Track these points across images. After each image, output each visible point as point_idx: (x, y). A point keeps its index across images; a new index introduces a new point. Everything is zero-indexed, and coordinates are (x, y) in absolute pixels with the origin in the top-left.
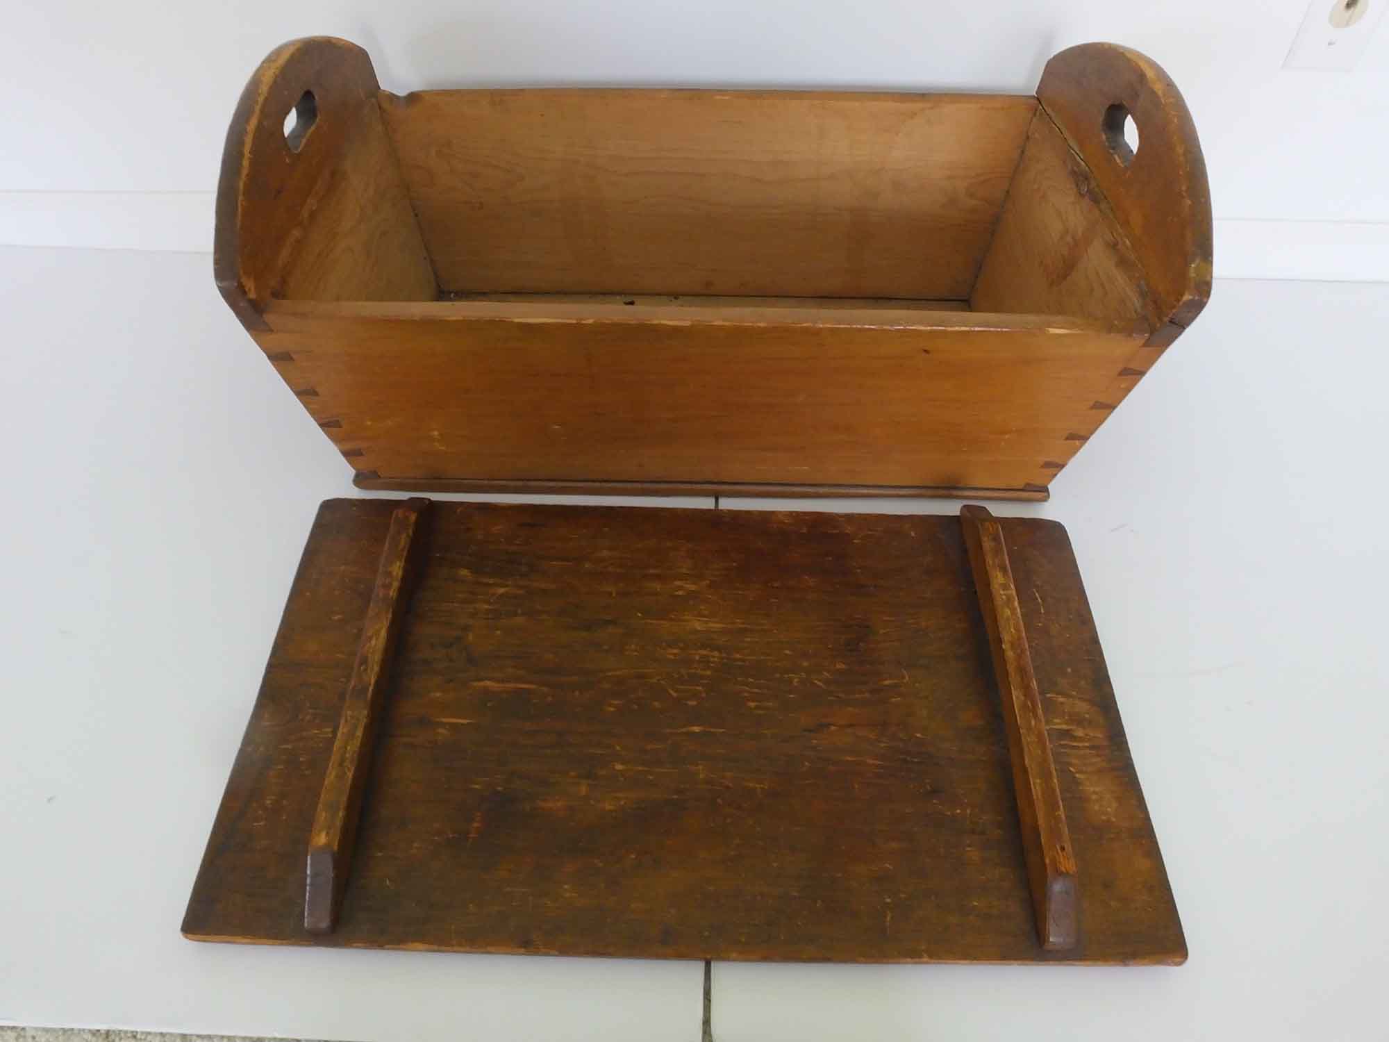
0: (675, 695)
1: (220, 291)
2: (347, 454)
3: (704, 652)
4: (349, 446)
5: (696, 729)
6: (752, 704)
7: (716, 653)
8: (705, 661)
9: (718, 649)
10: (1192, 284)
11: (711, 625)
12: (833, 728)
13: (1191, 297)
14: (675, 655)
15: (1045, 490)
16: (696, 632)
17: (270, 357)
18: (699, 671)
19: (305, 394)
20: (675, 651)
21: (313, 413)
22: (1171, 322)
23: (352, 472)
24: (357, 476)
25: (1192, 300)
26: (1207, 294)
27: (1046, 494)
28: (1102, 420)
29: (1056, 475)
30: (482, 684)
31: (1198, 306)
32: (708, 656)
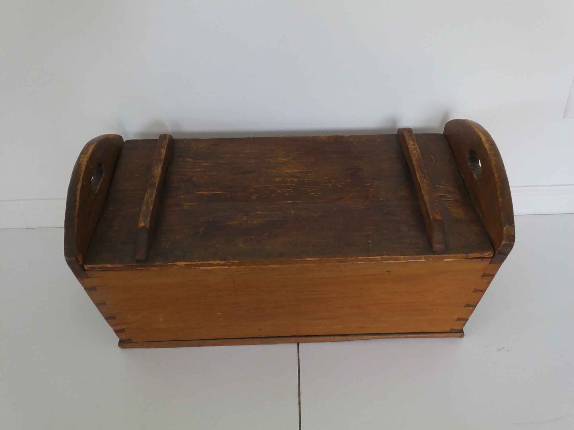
0: (280, 192)
1: (67, 262)
2: (117, 332)
3: (292, 179)
4: (118, 328)
5: (290, 202)
6: (312, 193)
7: (296, 179)
8: (292, 182)
9: (297, 177)
10: (505, 237)
11: (294, 170)
12: (346, 199)
13: (505, 242)
14: (280, 180)
15: (461, 331)
16: (288, 173)
17: (85, 289)
18: (290, 185)
19: (99, 304)
20: (279, 179)
21: (102, 313)
22: (500, 253)
23: (118, 340)
24: (120, 342)
25: (506, 244)
26: (513, 240)
27: (462, 334)
28: (481, 297)
29: (465, 324)
30: (200, 192)
31: (511, 246)
32: (293, 180)
